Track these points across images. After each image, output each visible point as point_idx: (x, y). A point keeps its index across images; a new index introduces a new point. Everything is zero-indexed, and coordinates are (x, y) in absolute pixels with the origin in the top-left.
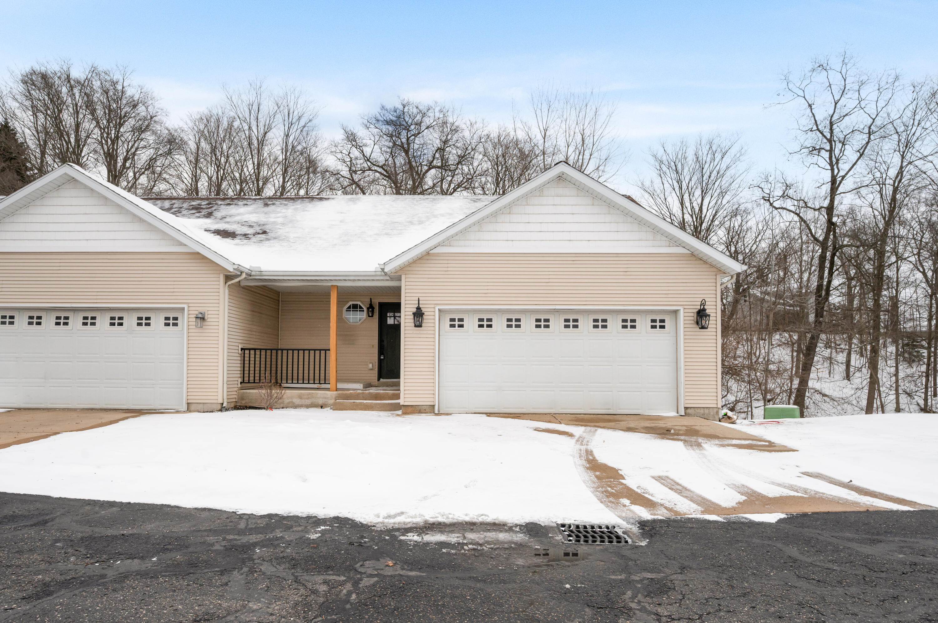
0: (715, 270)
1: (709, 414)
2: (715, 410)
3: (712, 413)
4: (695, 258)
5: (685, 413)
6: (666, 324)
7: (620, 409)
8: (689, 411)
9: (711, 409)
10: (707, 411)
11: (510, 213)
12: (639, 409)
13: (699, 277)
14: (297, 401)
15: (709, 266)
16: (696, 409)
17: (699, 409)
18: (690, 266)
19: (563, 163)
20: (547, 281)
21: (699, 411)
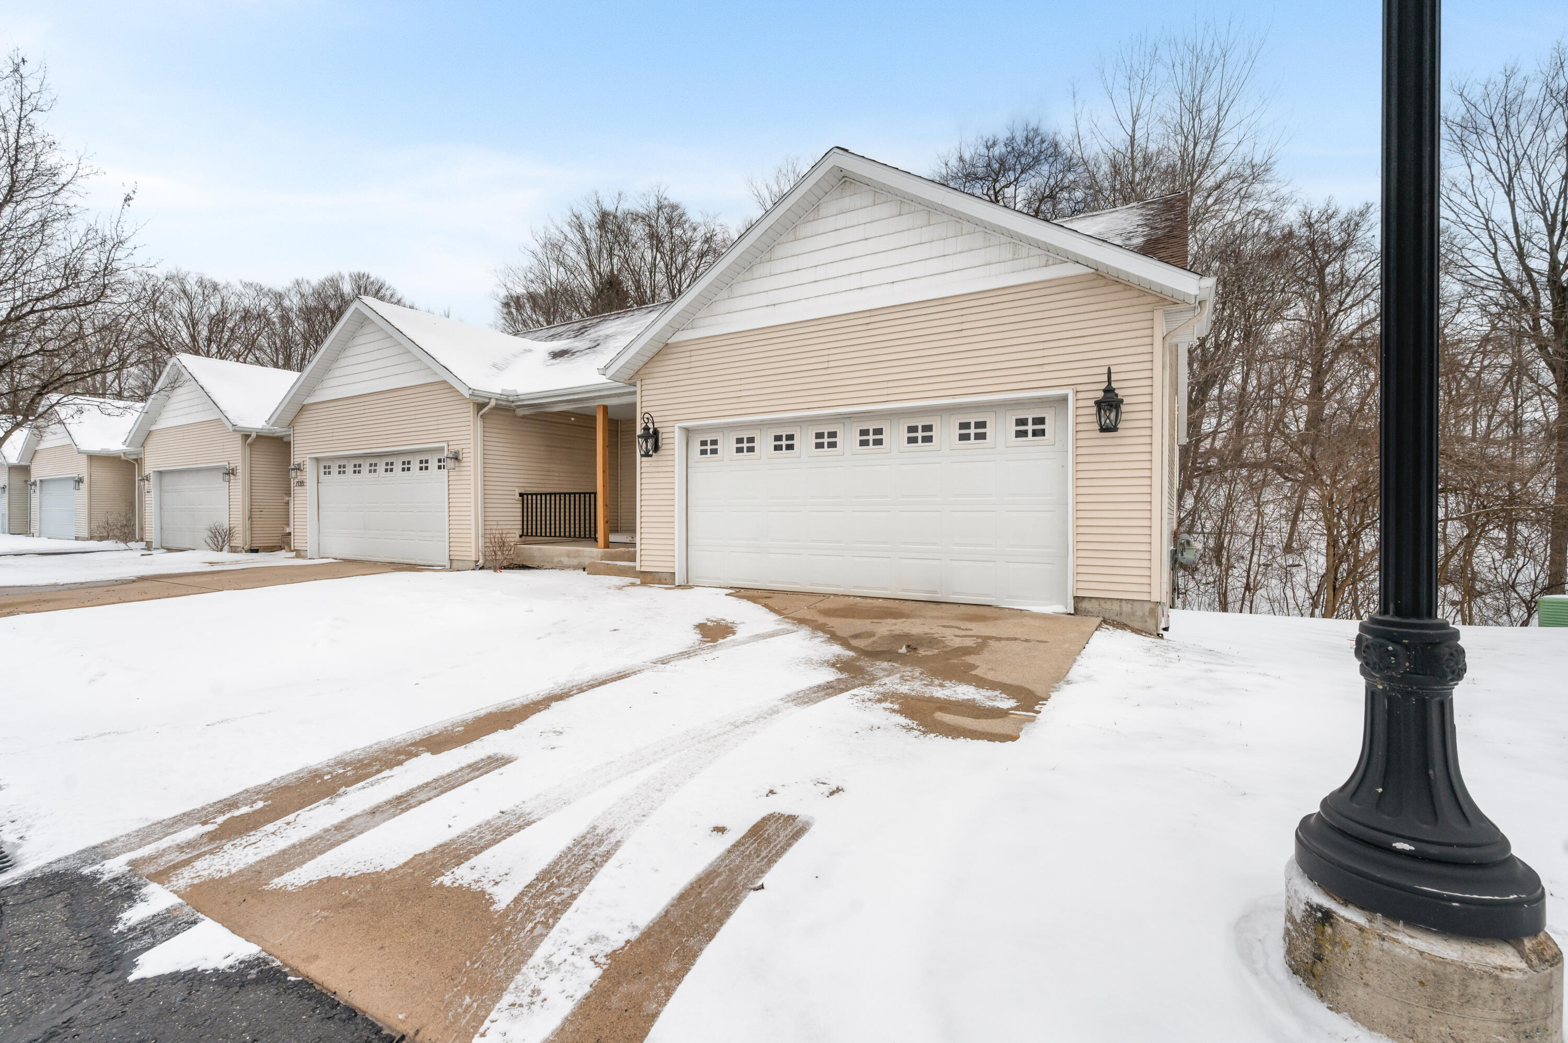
0: (1153, 299)
1: (1133, 613)
2: (1147, 607)
3: (1139, 613)
4: (1103, 282)
5: (1075, 609)
6: (1046, 427)
7: (954, 593)
8: (1085, 605)
9: (1137, 605)
10: (1126, 608)
11: (770, 260)
12: (989, 595)
13: (1114, 320)
14: (566, 561)
15: (1136, 294)
16: (1102, 603)
17: (1109, 603)
18: (1091, 300)
19: (836, 150)
20: (825, 365)
21: (1108, 605)
